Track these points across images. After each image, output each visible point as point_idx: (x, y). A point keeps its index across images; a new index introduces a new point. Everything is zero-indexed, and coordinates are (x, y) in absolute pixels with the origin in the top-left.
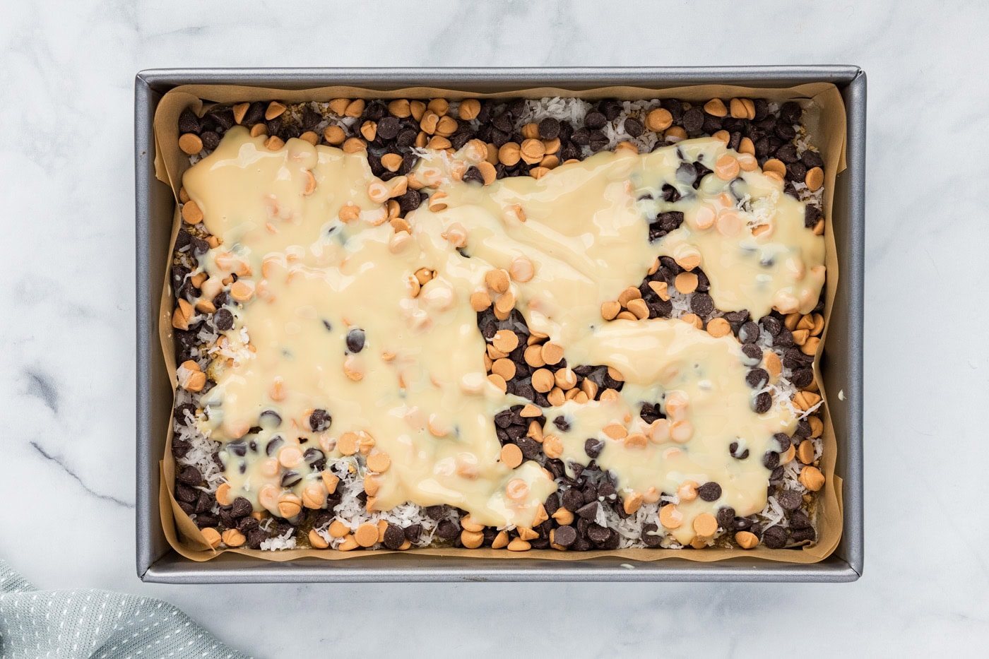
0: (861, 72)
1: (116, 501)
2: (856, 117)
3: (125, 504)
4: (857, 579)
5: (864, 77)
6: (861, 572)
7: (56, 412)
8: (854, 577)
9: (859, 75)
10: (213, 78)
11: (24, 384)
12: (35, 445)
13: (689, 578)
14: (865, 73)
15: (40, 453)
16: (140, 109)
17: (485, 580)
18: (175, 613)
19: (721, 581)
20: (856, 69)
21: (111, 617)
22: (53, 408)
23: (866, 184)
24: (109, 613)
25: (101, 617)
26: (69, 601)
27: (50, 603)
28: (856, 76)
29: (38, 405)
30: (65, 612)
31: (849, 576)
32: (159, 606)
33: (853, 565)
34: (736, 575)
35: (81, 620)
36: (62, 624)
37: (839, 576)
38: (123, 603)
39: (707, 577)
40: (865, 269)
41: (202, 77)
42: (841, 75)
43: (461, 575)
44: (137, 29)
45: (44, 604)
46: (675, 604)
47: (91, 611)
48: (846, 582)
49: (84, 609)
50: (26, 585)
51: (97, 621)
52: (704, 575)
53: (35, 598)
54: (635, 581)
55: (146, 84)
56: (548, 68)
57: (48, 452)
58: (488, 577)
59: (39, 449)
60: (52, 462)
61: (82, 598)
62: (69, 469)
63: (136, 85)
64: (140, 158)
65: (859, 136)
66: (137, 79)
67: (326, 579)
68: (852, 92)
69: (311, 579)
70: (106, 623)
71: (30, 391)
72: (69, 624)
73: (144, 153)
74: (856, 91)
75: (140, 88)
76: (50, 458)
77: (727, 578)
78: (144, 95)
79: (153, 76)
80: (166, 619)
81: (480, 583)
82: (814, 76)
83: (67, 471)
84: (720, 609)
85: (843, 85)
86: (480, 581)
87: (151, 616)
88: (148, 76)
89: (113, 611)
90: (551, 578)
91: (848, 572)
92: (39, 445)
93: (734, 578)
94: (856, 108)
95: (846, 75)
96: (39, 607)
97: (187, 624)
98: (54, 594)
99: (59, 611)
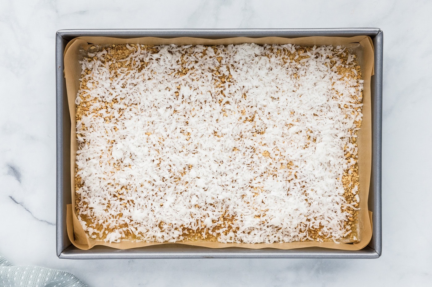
0: (381, 31)
1: (47, 222)
2: (379, 51)
3: (51, 224)
4: (379, 257)
5: (382, 33)
6: (381, 254)
7: (20, 182)
8: (378, 256)
9: (380, 32)
10: (91, 33)
11: (6, 170)
12: (11, 197)
13: (304, 257)
14: (382, 32)
15: (13, 201)
16: (58, 48)
17: (212, 258)
18: (72, 278)
19: (318, 258)
20: (378, 30)
21: (43, 281)
22: (19, 181)
23: (383, 81)
24: (42, 279)
25: (39, 280)
26: (25, 273)
27: (16, 273)
28: (379, 32)
29: (12, 179)
30: (23, 277)
31: (375, 256)
32: (65, 275)
33: (377, 251)
34: (325, 255)
35: (30, 282)
36: (21, 283)
37: (371, 256)
38: (49, 274)
39: (312, 256)
40: (383, 119)
41: (86, 33)
42: (372, 32)
43: (202, 255)
44: (57, 12)
45: (13, 273)
46: (297, 268)
47: (34, 278)
48: (374, 258)
49: (31, 276)
50: (6, 262)
51: (37, 283)
52: (311, 255)
53: (9, 270)
54: (279, 258)
55: (61, 36)
56: (241, 29)
57: (17, 201)
58: (214, 256)
59: (13, 199)
60: (19, 205)
61: (31, 271)
62: (26, 208)
63: (56, 37)
64: (58, 69)
65: (380, 60)
66: (57, 34)
67: (141, 257)
68: (377, 40)
69: (135, 257)
70: (41, 283)
71: (9, 173)
72: (24, 283)
73: (60, 67)
74: (378, 39)
75: (58, 38)
76: (18, 203)
77: (320, 256)
78: (60, 41)
79: (64, 32)
80: (68, 280)
81: (210, 259)
82: (360, 32)
83: (26, 209)
84: (318, 271)
85: (373, 37)
86: (210, 258)
87: (62, 279)
88: (61, 33)
89: (44, 278)
90: (242, 256)
91: (375, 254)
92: (13, 197)
93: (324, 257)
94: (379, 47)
95: (374, 32)
96: (11, 275)
97: (78, 282)
98: (18, 269)
99: (20, 277)
